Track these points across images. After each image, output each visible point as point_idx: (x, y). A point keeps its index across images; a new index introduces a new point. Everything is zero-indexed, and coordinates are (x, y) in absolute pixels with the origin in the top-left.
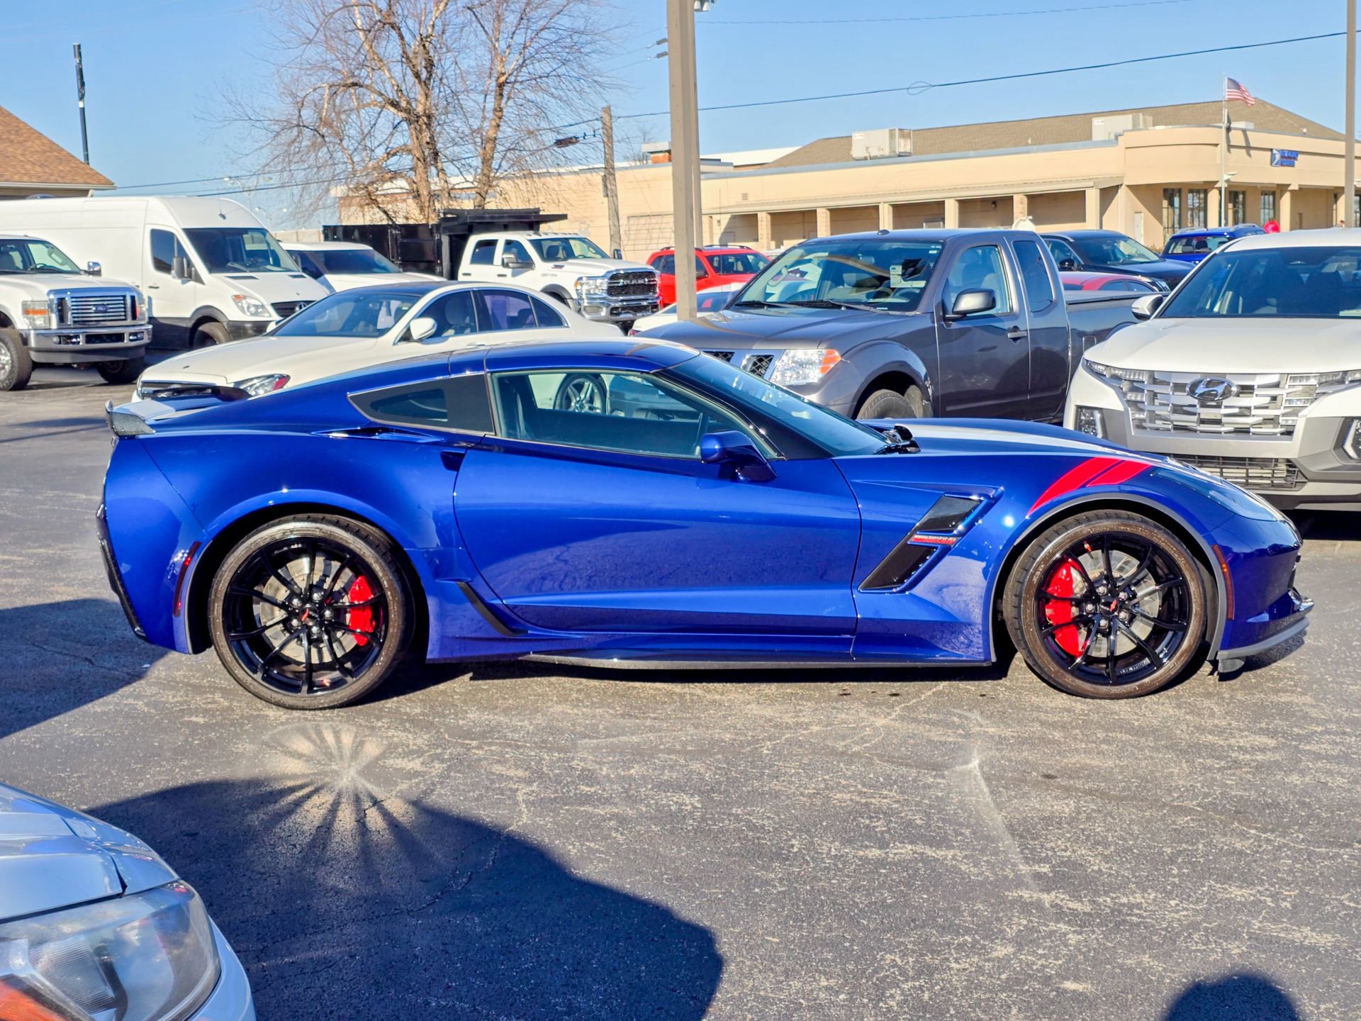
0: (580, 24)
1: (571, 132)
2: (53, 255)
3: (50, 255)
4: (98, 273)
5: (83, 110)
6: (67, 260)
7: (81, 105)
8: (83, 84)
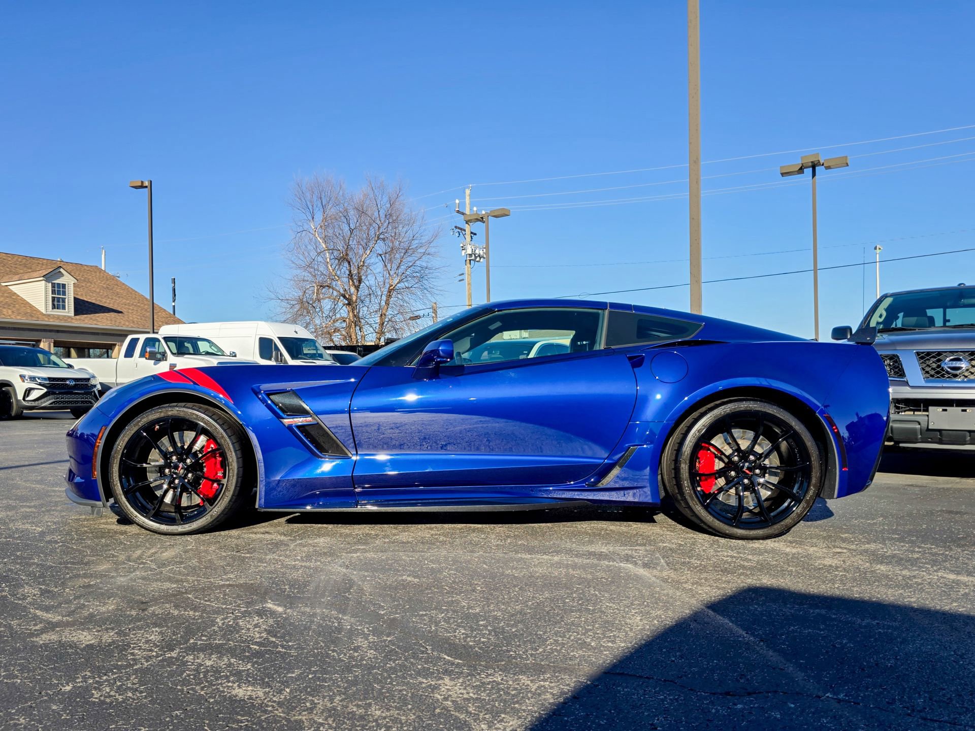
0: (424, 264)
1: (417, 314)
2: (212, 347)
3: (211, 347)
4: (235, 356)
5: (174, 306)
6: (220, 349)
7: (173, 304)
8: (175, 295)
